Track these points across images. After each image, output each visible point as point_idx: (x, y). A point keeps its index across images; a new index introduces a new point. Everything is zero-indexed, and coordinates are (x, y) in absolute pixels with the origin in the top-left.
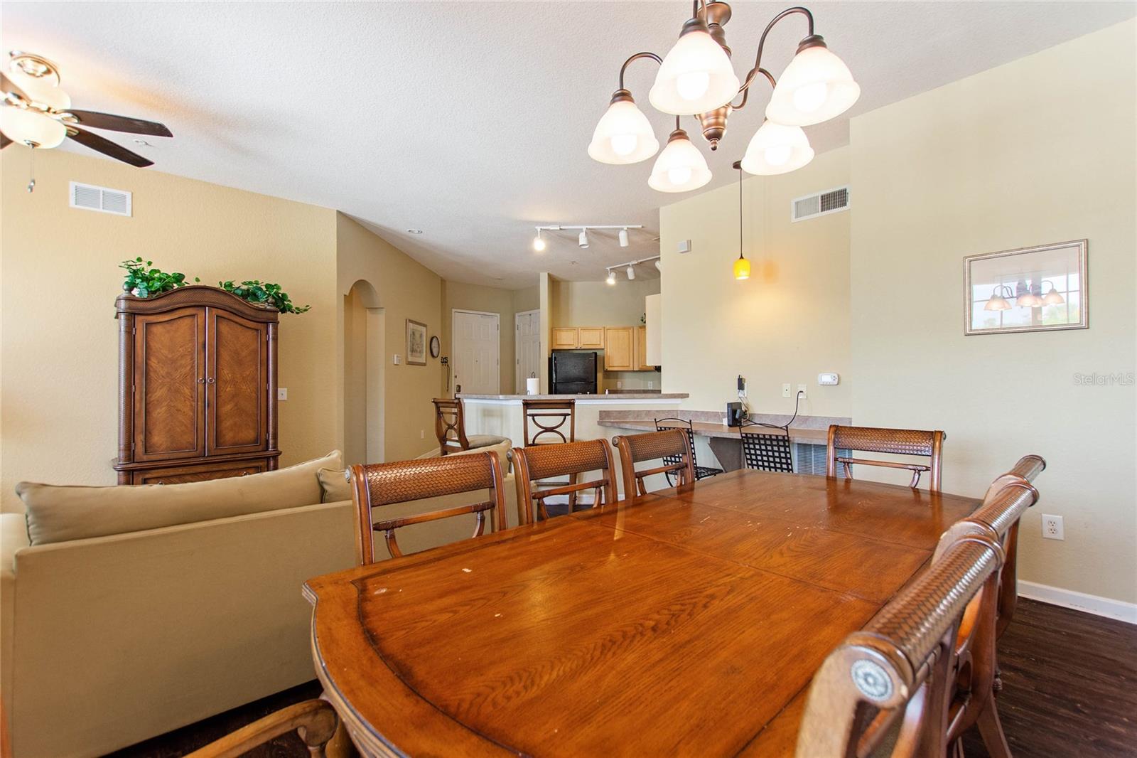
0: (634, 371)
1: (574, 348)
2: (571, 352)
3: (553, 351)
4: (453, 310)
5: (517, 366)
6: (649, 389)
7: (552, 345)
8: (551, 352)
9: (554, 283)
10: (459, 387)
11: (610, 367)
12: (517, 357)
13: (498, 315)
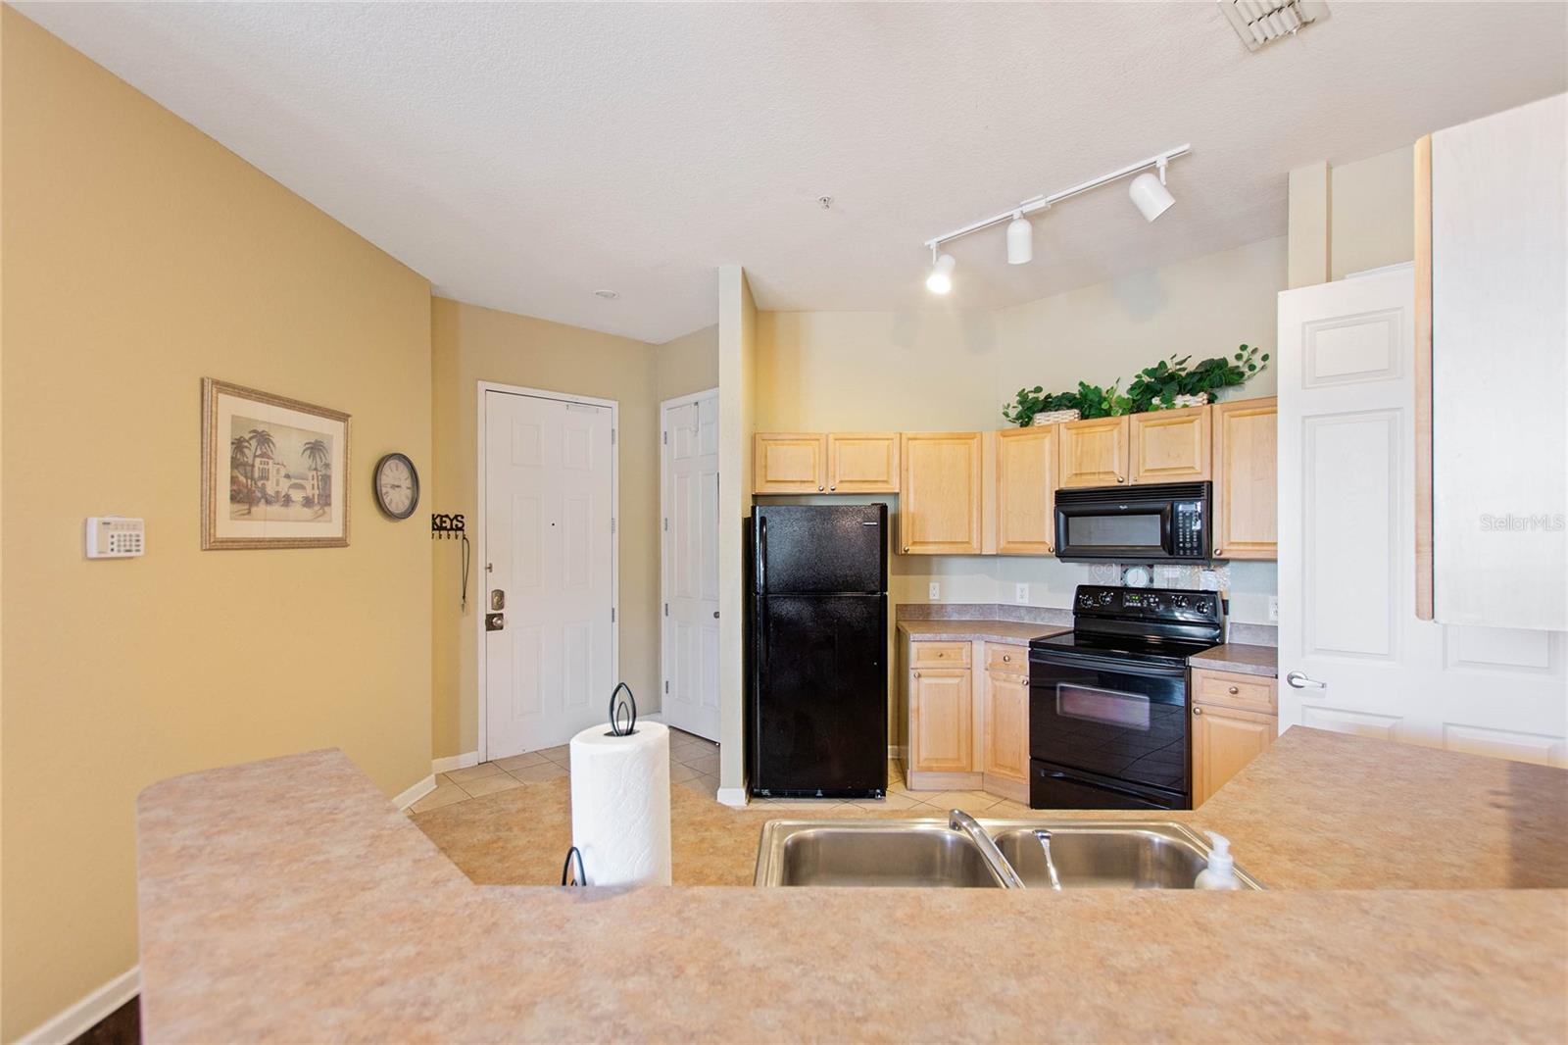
0: (980, 556)
1: (815, 490)
2: (803, 501)
3: (755, 497)
4: (482, 386)
5: (664, 535)
6: (1019, 602)
7: (754, 482)
8: (750, 504)
9: (760, 314)
10: (500, 594)
11: (914, 543)
12: (664, 514)
13: (615, 404)
